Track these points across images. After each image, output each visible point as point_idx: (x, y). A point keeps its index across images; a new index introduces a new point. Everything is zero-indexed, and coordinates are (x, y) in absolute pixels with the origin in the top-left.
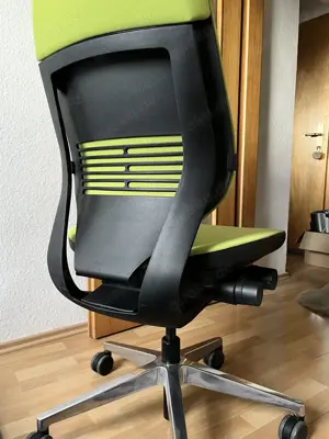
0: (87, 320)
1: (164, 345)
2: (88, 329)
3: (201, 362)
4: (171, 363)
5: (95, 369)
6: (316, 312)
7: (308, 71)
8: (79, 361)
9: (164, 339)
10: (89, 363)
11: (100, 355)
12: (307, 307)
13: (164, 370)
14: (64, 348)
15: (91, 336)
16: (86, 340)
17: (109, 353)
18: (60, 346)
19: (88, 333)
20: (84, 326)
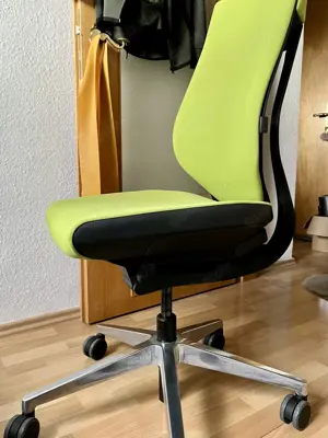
0: (79, 305)
1: (159, 322)
2: (80, 314)
3: (201, 341)
4: (166, 341)
5: (87, 353)
6: (323, 297)
8: (70, 346)
9: (160, 316)
10: (81, 348)
11: (93, 338)
12: (314, 293)
13: (159, 349)
14: (56, 333)
15: (84, 320)
16: (78, 325)
17: (102, 337)
18: (51, 331)
19: (81, 319)
20: (77, 311)
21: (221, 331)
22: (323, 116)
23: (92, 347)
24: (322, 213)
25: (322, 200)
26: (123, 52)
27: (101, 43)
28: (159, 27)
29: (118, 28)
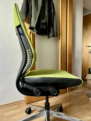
0: (24, 99)
1: (45, 105)
2: (24, 101)
3: (56, 110)
4: (47, 110)
5: (26, 113)
7: (86, 29)
9: (45, 103)
10: (25, 111)
11: (28, 108)
13: (45, 112)
14: (18, 107)
16: (24, 105)
17: (30, 108)
18: (16, 106)
19: (24, 103)
20: (23, 100)
21: (62, 107)
22: (89, 47)
23: (28, 111)
24: (89, 73)
25: (89, 69)
26: (36, 34)
27: (30, 32)
28: (45, 28)
29: (35, 29)
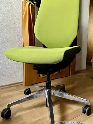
0: (23, 81)
2: (23, 83)
5: (25, 93)
8: (20, 92)
9: (46, 82)
11: (27, 89)
14: (16, 88)
19: (23, 85)
23: (27, 91)
26: (36, 7)
